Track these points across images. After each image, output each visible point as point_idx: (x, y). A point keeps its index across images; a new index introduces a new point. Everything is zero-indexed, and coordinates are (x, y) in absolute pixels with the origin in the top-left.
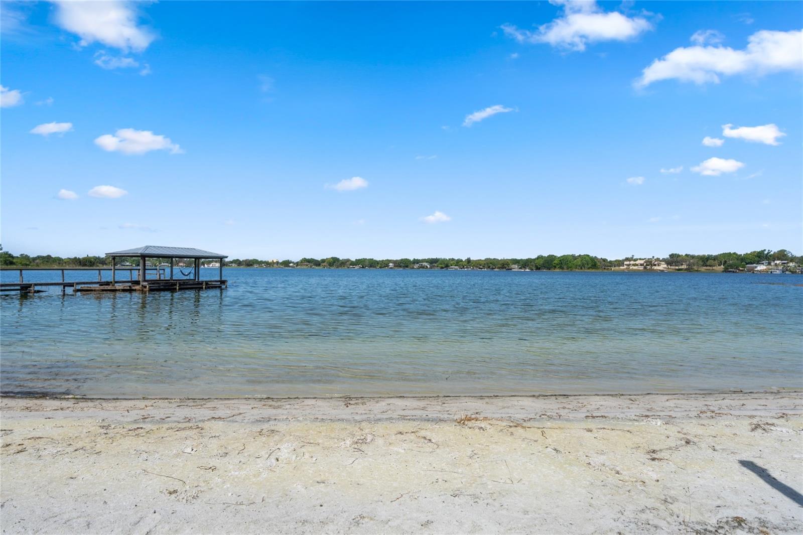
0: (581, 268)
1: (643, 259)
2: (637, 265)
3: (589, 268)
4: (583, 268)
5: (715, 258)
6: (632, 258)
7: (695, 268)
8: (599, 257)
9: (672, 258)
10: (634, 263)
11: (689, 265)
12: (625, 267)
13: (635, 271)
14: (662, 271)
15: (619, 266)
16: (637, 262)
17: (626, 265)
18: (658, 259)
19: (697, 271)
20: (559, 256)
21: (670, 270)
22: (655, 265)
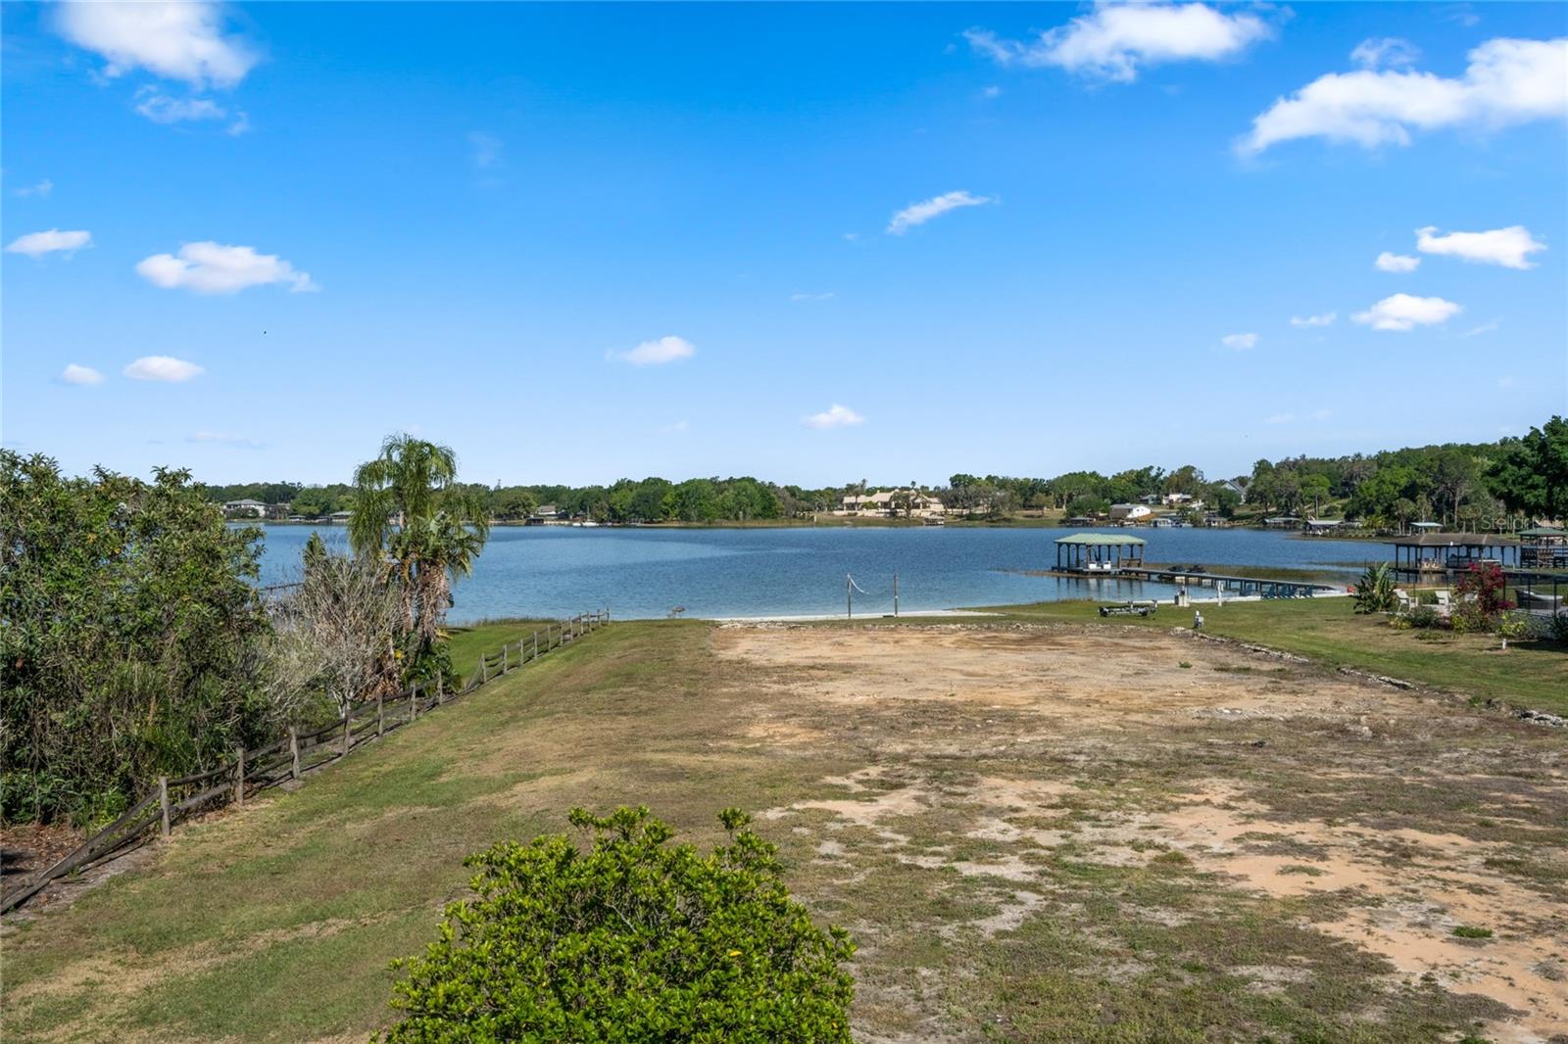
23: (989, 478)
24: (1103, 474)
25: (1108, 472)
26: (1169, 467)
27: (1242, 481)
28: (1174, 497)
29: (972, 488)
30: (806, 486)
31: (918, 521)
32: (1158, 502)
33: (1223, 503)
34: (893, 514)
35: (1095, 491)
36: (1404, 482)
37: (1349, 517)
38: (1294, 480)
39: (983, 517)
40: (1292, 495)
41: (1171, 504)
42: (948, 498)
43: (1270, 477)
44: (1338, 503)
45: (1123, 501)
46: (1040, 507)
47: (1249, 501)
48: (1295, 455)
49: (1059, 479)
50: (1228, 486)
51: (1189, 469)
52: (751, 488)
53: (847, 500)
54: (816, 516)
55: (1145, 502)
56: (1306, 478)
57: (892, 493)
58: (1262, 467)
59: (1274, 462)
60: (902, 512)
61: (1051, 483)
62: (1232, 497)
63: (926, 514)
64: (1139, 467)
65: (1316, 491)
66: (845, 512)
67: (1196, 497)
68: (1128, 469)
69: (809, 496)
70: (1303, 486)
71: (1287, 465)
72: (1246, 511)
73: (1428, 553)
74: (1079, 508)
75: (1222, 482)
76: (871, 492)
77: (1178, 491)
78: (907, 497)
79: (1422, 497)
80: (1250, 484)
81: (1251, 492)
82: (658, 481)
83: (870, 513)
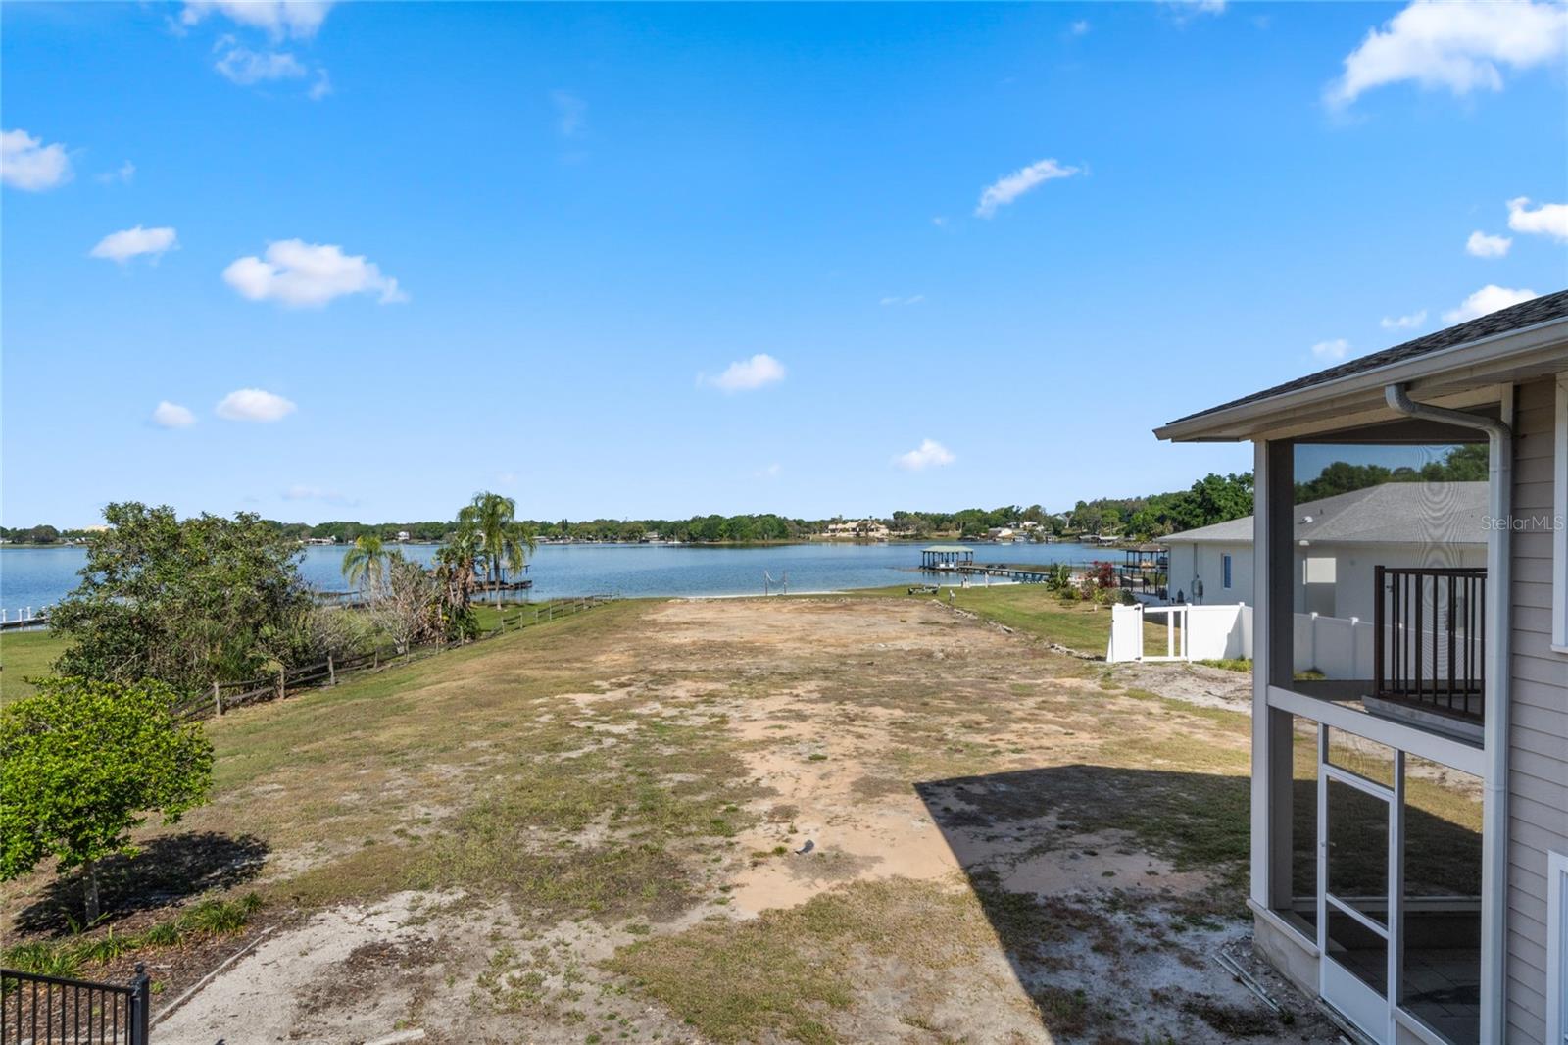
2: (847, 531)
3: (775, 537)
7: (925, 534)
8: (790, 518)
16: (847, 526)
18: (878, 521)
20: (728, 517)
22: (872, 530)
23: (916, 513)
24: (985, 510)
25: (988, 509)
26: (1024, 506)
27: (1068, 514)
28: (1027, 524)
29: (905, 520)
30: (806, 519)
31: (873, 540)
32: (1018, 527)
33: (1055, 527)
34: (858, 535)
35: (979, 520)
36: (1158, 513)
38: (1098, 513)
39: (912, 536)
40: (1097, 522)
41: (1025, 528)
42: (892, 526)
43: (1083, 511)
45: (996, 526)
46: (947, 530)
47: (1071, 526)
48: (1100, 498)
49: (959, 514)
50: (1059, 517)
51: (1037, 507)
52: (772, 520)
53: (831, 527)
54: (812, 537)
55: (1010, 527)
56: (1105, 512)
58: (1081, 505)
59: (1088, 502)
60: (863, 534)
62: (1061, 524)
63: (877, 535)
64: (1007, 506)
65: (1110, 520)
66: (829, 534)
67: (1039, 524)
70: (1103, 516)
71: (1094, 504)
72: (1070, 532)
73: (1147, 556)
76: (845, 522)
77: (1030, 520)
78: (866, 525)
79: (1168, 522)
81: (1072, 520)
82: (717, 517)
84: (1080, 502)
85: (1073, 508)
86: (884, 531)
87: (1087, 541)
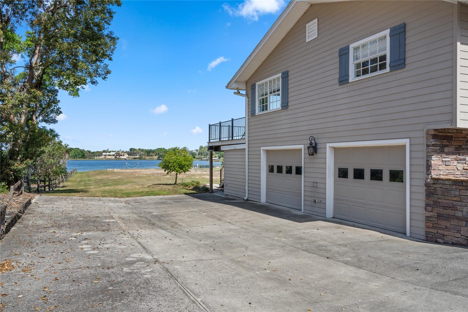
0: (75, 158)
1: (114, 152)
3: (80, 158)
4: (76, 158)
5: (153, 151)
6: (107, 151)
7: (143, 157)
9: (131, 151)
10: (109, 154)
11: (140, 156)
12: (103, 156)
13: (109, 159)
14: (125, 159)
15: (99, 156)
17: (104, 155)
19: (144, 159)
21: (130, 159)
22: (121, 155)
23: (139, 149)
24: (166, 148)
27: (197, 150)
29: (135, 151)
37: (219, 158)
39: (139, 158)
42: (129, 154)
43: (203, 149)
44: (217, 155)
50: (194, 152)
51: (185, 148)
57: (115, 152)
61: (154, 150)
62: (195, 154)
68: (172, 147)
69: (93, 153)
74: (161, 156)
75: (192, 151)
76: (110, 152)
78: (119, 153)
80: (198, 151)
83: (110, 157)
84: (201, 146)
85: (198, 149)
86: (126, 156)
87: (204, 160)
